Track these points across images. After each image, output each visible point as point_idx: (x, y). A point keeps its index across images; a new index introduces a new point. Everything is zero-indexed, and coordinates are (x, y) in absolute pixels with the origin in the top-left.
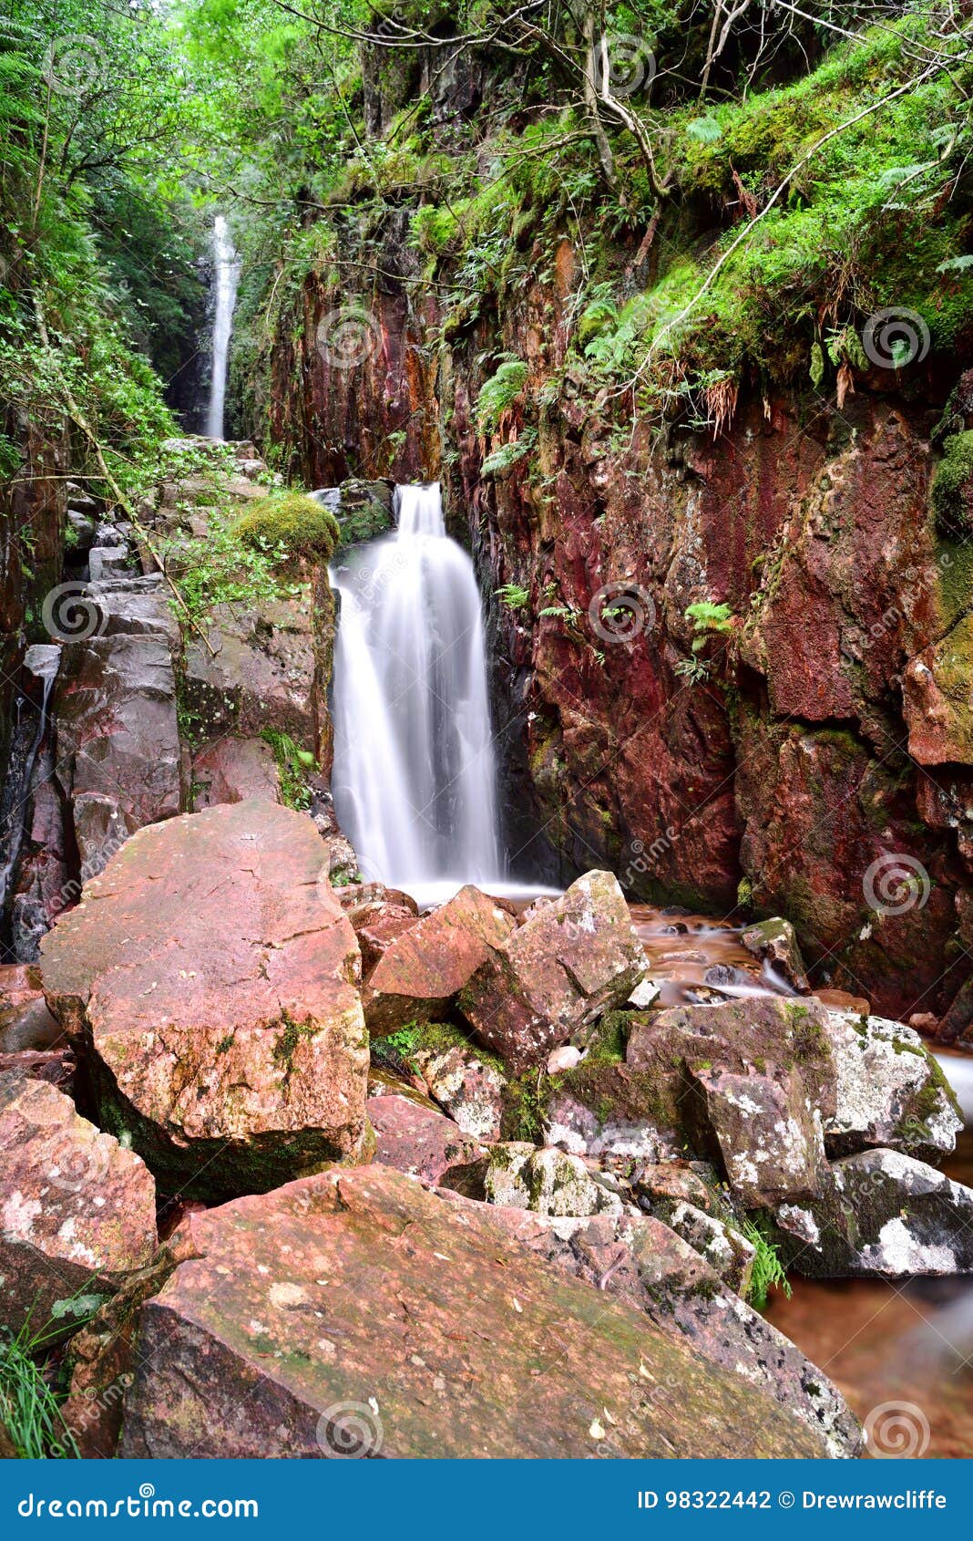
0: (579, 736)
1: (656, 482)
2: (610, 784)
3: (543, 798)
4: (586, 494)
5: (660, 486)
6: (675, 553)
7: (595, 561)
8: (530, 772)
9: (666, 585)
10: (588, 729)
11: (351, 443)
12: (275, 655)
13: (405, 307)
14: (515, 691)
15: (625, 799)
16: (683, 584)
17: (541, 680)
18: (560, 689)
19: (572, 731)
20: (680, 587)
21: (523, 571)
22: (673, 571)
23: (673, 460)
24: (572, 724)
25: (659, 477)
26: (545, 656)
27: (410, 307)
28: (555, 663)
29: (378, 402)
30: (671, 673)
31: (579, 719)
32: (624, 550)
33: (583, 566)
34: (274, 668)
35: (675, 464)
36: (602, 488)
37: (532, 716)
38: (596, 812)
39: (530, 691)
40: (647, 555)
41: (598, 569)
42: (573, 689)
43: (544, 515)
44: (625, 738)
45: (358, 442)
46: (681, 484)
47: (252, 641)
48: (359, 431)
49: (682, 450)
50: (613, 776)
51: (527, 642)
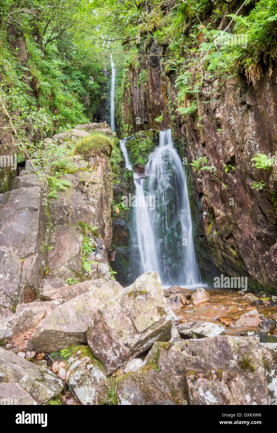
0: (222, 219)
1: (237, 112)
2: (235, 239)
3: (212, 247)
4: (214, 121)
5: (239, 113)
6: (246, 140)
7: (219, 148)
8: (205, 236)
9: (244, 153)
10: (224, 217)
11: (146, 120)
12: (85, 193)
13: (160, 69)
14: (198, 204)
15: (241, 246)
16: (250, 151)
17: (206, 198)
18: (212, 201)
19: (218, 218)
20: (249, 153)
21: (197, 156)
22: (246, 147)
23: (242, 102)
24: (219, 215)
25: (238, 110)
26: (206, 188)
27: (161, 69)
28: (210, 191)
29: (153, 104)
30: (250, 189)
31: (220, 212)
32: (229, 141)
33: (215, 150)
34: (83, 197)
35: (243, 103)
36: (218, 119)
37: (205, 213)
38: (231, 251)
39: (203, 203)
40: (237, 142)
41: (220, 150)
42: (217, 201)
43: (201, 132)
44: (238, 219)
45: (148, 119)
46: (246, 111)
47: (77, 188)
48: (148, 115)
49: (245, 97)
50: (235, 236)
51: (201, 183)
